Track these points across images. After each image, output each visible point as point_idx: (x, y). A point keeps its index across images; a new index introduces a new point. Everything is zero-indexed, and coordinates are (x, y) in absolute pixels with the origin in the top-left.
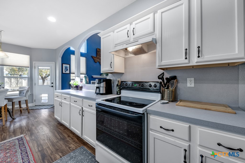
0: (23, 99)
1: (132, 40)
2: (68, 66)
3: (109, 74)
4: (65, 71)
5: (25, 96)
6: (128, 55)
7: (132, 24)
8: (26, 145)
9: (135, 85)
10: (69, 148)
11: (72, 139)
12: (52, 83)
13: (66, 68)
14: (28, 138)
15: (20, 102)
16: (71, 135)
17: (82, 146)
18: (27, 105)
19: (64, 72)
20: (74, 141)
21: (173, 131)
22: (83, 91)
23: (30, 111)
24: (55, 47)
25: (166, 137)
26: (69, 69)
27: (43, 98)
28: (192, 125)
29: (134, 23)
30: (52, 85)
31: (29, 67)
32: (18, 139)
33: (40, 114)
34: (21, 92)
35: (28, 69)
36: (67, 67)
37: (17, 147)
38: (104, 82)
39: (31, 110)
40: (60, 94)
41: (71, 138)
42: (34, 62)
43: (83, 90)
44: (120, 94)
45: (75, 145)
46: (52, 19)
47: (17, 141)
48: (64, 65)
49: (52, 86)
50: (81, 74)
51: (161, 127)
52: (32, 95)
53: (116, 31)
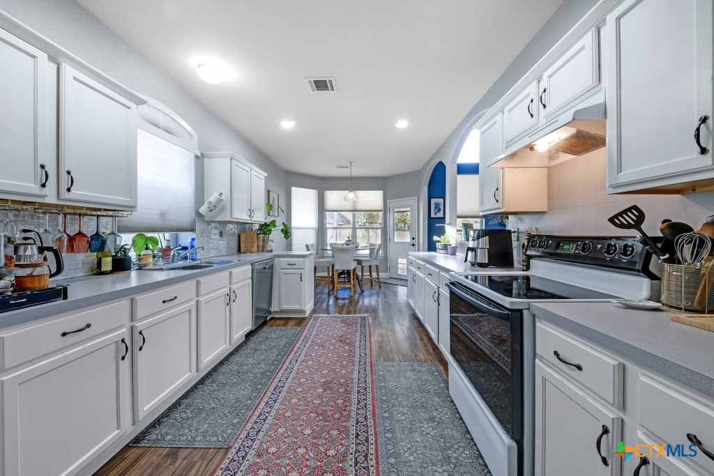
0: (374, 263)
1: (542, 121)
2: (441, 201)
3: (509, 216)
4: (435, 214)
5: (376, 259)
6: (558, 158)
7: (542, 79)
8: (367, 328)
9: (566, 247)
10: (416, 356)
11: (425, 345)
12: (413, 239)
13: (437, 206)
14: (371, 321)
15: (370, 266)
16: (425, 339)
17: (437, 362)
18: (378, 275)
19: (433, 215)
20: (427, 350)
21: (579, 368)
22: (457, 257)
23: (382, 285)
24: (417, 166)
25: (566, 383)
26: (442, 208)
27: (400, 266)
28: (629, 366)
29: (546, 75)
30: (414, 242)
31: (381, 211)
32: (361, 317)
33: (395, 293)
34: (372, 250)
35: (381, 214)
36: (438, 204)
37: (359, 326)
38: (485, 236)
39: (384, 284)
40: (423, 263)
41: (424, 343)
42: (389, 201)
43: (457, 254)
44: (528, 268)
45: (426, 356)
46: (402, 124)
47: (360, 319)
48: (434, 201)
49: (413, 245)
50: (458, 217)
51: (556, 353)
52: (386, 258)
53: (507, 109)
